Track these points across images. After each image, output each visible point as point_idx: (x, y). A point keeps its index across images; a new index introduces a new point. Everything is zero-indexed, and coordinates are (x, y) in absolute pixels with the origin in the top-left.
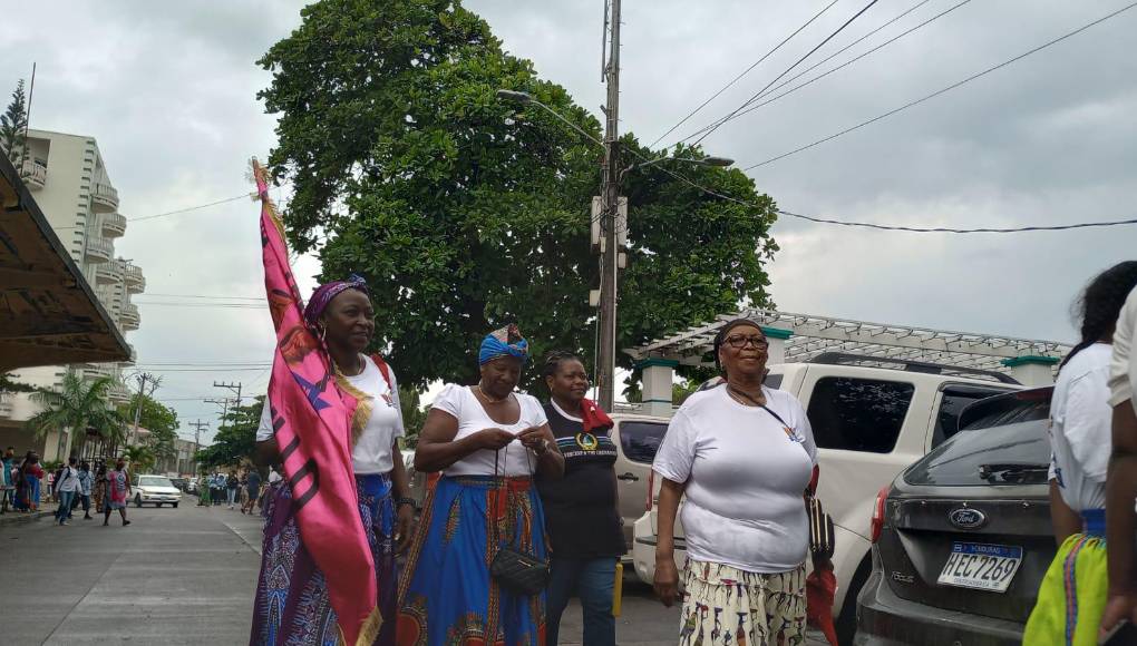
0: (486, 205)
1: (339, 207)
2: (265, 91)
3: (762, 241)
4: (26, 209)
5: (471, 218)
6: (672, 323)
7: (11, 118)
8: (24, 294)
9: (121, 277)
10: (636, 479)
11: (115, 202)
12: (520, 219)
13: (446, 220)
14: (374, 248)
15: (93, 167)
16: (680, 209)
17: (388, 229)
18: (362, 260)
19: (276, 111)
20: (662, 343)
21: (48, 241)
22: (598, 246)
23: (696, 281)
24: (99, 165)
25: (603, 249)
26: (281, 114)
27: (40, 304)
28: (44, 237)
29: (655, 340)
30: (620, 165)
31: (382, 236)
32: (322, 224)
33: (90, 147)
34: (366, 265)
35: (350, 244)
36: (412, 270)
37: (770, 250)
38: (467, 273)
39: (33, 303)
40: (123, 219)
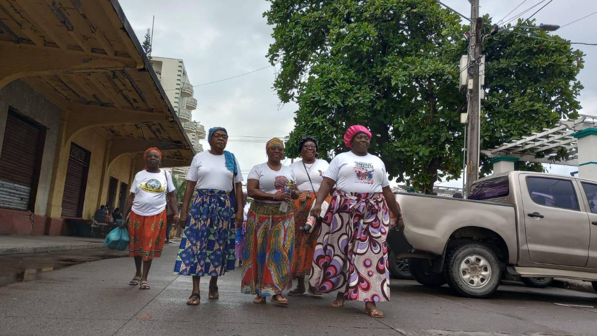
0: (394, 65)
1: (304, 78)
2: (267, 12)
3: (572, 83)
4: (148, 71)
5: (385, 72)
6: (515, 132)
7: (144, 48)
8: (150, 127)
9: (195, 131)
10: (542, 217)
11: (192, 92)
12: (416, 71)
13: (369, 77)
14: (329, 93)
15: (181, 74)
16: (520, 61)
17: (337, 81)
18: (322, 99)
19: (273, 24)
20: (510, 145)
21: (159, 92)
22: (465, 87)
23: (533, 106)
24: (184, 73)
25: (470, 87)
26: (275, 25)
27: (158, 133)
28: (158, 89)
29: (505, 144)
30: (483, 32)
31: (334, 85)
32: (296, 87)
33: (181, 64)
34: (324, 101)
35: (315, 90)
36: (350, 104)
37: (577, 89)
38: (382, 107)
39: (154, 133)
40: (195, 101)
